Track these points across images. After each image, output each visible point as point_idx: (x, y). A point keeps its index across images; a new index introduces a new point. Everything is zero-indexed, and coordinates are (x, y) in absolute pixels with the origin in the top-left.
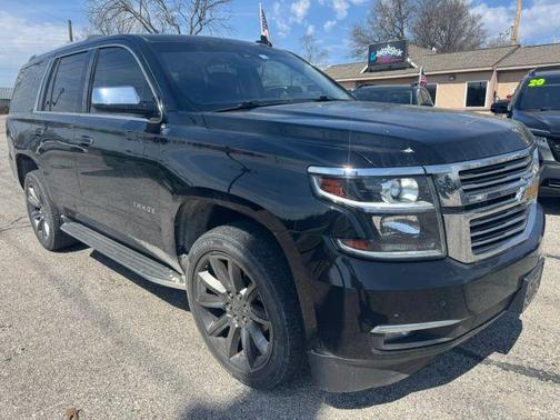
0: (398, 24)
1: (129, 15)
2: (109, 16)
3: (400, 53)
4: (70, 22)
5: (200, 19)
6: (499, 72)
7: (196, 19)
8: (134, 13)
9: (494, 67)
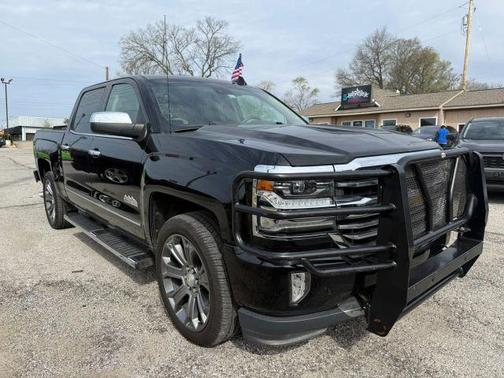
0: (376, 69)
1: (153, 63)
2: (138, 63)
3: (366, 95)
4: (107, 68)
5: (210, 67)
6: (445, 111)
7: (207, 66)
8: (158, 62)
9: (441, 107)
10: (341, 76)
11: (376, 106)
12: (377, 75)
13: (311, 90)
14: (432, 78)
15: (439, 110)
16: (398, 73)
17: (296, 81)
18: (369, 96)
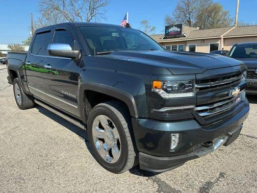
0: (187, 15)
3: (179, 30)
5: (91, 14)
6: (224, 39)
9: (222, 37)
10: (168, 20)
11: (185, 36)
12: (188, 19)
13: (151, 28)
14: (219, 20)
15: (220, 38)
16: (200, 17)
17: (143, 23)
18: (181, 30)
